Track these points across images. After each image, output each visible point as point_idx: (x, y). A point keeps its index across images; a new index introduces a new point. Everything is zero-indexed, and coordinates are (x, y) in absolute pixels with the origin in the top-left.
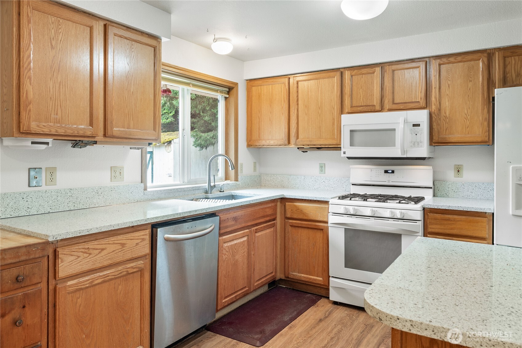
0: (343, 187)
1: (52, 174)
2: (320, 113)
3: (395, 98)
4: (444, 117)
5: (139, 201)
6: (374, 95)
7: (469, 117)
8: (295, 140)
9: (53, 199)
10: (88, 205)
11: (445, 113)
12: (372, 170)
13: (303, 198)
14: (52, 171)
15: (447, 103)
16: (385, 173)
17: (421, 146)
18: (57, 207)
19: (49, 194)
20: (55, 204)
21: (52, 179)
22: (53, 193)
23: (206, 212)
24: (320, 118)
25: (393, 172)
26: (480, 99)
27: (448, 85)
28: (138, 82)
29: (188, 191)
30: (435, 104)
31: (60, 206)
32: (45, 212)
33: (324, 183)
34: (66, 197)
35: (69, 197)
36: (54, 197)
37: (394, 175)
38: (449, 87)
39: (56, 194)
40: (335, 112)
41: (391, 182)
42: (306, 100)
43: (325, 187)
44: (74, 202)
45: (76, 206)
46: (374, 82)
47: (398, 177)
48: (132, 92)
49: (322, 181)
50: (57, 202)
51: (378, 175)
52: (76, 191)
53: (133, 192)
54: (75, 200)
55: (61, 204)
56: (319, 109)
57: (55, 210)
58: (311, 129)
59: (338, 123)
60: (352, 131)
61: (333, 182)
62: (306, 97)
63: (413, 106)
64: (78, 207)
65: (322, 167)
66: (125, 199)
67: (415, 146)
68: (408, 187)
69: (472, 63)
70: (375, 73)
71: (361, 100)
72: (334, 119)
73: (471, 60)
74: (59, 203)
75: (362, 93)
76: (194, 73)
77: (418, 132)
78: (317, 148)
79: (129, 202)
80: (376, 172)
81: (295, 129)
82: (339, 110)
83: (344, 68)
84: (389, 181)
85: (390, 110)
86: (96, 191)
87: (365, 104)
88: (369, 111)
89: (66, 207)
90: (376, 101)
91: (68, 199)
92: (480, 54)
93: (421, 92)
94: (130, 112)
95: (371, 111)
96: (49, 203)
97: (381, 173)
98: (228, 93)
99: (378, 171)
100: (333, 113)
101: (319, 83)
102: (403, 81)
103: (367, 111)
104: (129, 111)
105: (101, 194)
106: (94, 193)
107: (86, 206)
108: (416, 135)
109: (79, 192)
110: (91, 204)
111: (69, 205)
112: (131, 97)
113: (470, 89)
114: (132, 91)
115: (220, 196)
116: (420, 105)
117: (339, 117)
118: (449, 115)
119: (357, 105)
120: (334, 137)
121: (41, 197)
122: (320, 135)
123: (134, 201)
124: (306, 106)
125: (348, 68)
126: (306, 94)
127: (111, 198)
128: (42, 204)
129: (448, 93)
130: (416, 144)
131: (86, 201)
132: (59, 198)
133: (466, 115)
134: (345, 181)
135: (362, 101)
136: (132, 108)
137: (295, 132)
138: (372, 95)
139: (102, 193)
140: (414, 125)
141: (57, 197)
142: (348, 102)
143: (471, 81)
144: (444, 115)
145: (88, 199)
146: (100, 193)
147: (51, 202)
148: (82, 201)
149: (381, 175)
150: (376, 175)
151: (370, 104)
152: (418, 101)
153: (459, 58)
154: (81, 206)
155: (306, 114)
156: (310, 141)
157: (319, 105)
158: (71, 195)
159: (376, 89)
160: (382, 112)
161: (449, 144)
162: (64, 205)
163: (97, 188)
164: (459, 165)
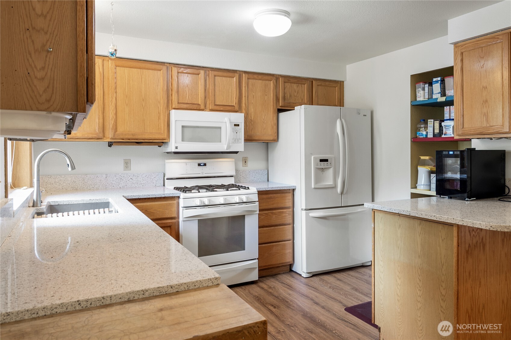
0: (153, 183)
2: (144, 106)
3: (216, 100)
4: (251, 120)
6: (198, 95)
7: (265, 122)
8: (113, 133)
11: (251, 117)
12: (187, 163)
13: (149, 197)
15: (252, 110)
16: (198, 166)
17: (240, 142)
24: (144, 111)
25: (205, 165)
26: (272, 109)
27: (253, 95)
30: (245, 109)
33: (131, 180)
37: (206, 167)
38: (253, 97)
40: (161, 106)
41: (204, 173)
42: (127, 90)
43: (133, 185)
46: (198, 82)
47: (210, 169)
49: (129, 178)
51: (193, 168)
56: (143, 100)
58: (134, 121)
59: (165, 118)
60: (183, 127)
61: (142, 178)
62: (127, 85)
63: (230, 109)
65: (127, 164)
67: (236, 142)
68: (216, 177)
69: (267, 82)
70: (200, 75)
71: (187, 97)
72: (159, 113)
73: (266, 80)
75: (187, 91)
77: (238, 131)
78: (136, 142)
80: (191, 166)
81: (113, 120)
82: (165, 105)
83: (169, 63)
84: (202, 173)
85: (212, 110)
87: (190, 102)
88: (195, 109)
90: (200, 101)
92: (271, 77)
93: (236, 98)
95: (197, 109)
97: (195, 166)
99: (193, 164)
100: (158, 107)
101: (143, 74)
102: (222, 87)
103: (193, 109)
108: (237, 133)
113: (266, 101)
116: (235, 108)
117: (165, 111)
118: (254, 118)
119: (183, 102)
120: (160, 132)
122: (144, 129)
124: (127, 96)
125: (173, 65)
126: (127, 83)
129: (253, 102)
130: (237, 141)
133: (264, 120)
134: (155, 177)
135: (188, 99)
137: (113, 123)
138: (196, 94)
140: (235, 125)
142: (175, 97)
143: (266, 95)
144: (251, 118)
149: (195, 168)
150: (191, 168)
151: (195, 103)
152: (233, 105)
153: (260, 77)
155: (127, 105)
156: (133, 135)
157: (143, 96)
159: (201, 90)
160: (205, 111)
161: (253, 141)
164: (245, 158)
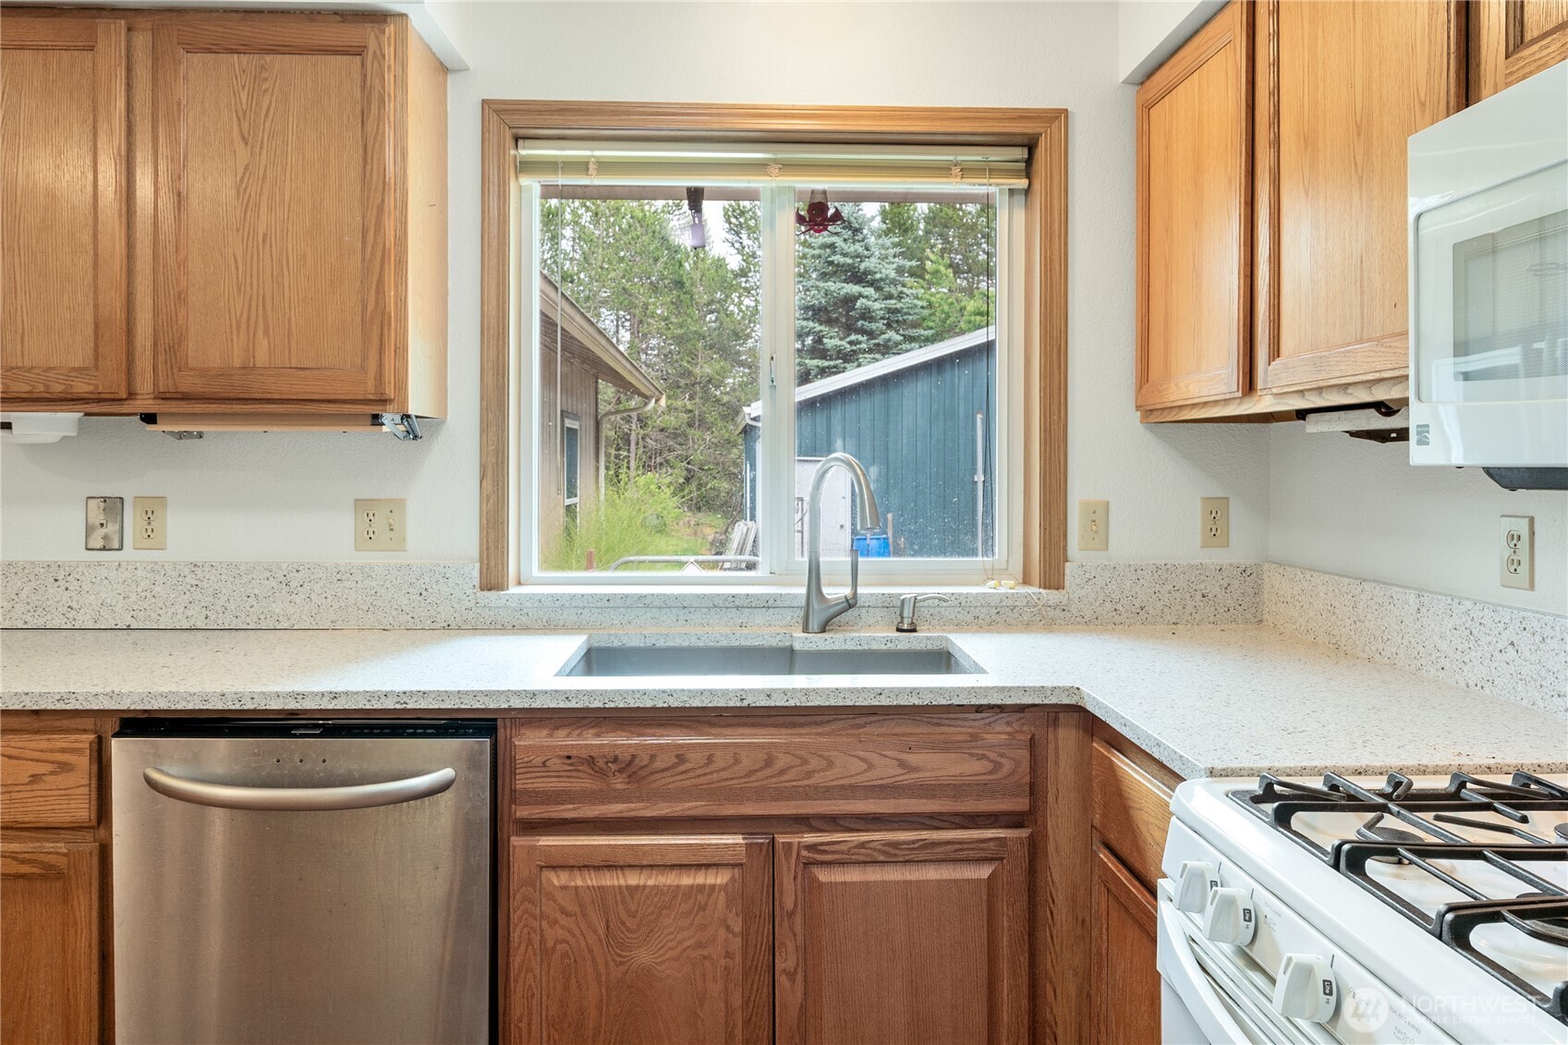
1: (150, 514)
5: (453, 626)
8: (1264, 366)
9: (140, 590)
10: (255, 618)
14: (152, 508)
18: (153, 615)
19: (127, 574)
20: (146, 606)
21: (149, 531)
22: (139, 572)
23: (398, 706)
28: (287, 198)
29: (709, 608)
31: (160, 612)
32: (116, 625)
34: (180, 588)
35: (189, 587)
36: (143, 585)
39: (149, 575)
43: (1521, 688)
44: (205, 604)
45: (213, 617)
48: (265, 236)
50: (153, 600)
52: (214, 571)
53: (430, 590)
54: (210, 599)
55: (164, 608)
57: (147, 623)
64: (220, 622)
65: (1517, 544)
66: (394, 613)
74: (160, 605)
76: (755, 116)
79: (410, 625)
86: (282, 579)
89: (179, 616)
91: (188, 593)
94: (254, 308)
96: (127, 600)
98: (1028, 168)
104: (250, 306)
105: (299, 589)
106: (273, 583)
107: (248, 620)
109: (223, 577)
110: (262, 617)
111: (189, 613)
112: (258, 254)
114: (261, 230)
115: (866, 647)
121: (106, 581)
123: (433, 626)
127: (336, 606)
128: (109, 601)
131: (248, 608)
132: (158, 589)
136: (261, 291)
139: (305, 585)
141: (153, 586)
145: (252, 601)
146: (294, 584)
147: (134, 598)
148: (232, 606)
154: (228, 621)
158: (195, 583)
162: (173, 610)
163: (284, 566)
